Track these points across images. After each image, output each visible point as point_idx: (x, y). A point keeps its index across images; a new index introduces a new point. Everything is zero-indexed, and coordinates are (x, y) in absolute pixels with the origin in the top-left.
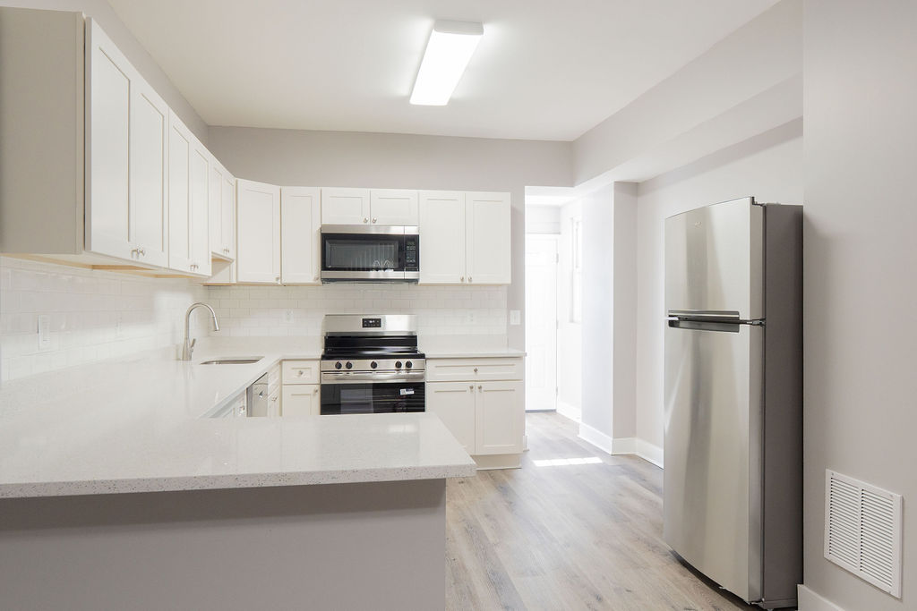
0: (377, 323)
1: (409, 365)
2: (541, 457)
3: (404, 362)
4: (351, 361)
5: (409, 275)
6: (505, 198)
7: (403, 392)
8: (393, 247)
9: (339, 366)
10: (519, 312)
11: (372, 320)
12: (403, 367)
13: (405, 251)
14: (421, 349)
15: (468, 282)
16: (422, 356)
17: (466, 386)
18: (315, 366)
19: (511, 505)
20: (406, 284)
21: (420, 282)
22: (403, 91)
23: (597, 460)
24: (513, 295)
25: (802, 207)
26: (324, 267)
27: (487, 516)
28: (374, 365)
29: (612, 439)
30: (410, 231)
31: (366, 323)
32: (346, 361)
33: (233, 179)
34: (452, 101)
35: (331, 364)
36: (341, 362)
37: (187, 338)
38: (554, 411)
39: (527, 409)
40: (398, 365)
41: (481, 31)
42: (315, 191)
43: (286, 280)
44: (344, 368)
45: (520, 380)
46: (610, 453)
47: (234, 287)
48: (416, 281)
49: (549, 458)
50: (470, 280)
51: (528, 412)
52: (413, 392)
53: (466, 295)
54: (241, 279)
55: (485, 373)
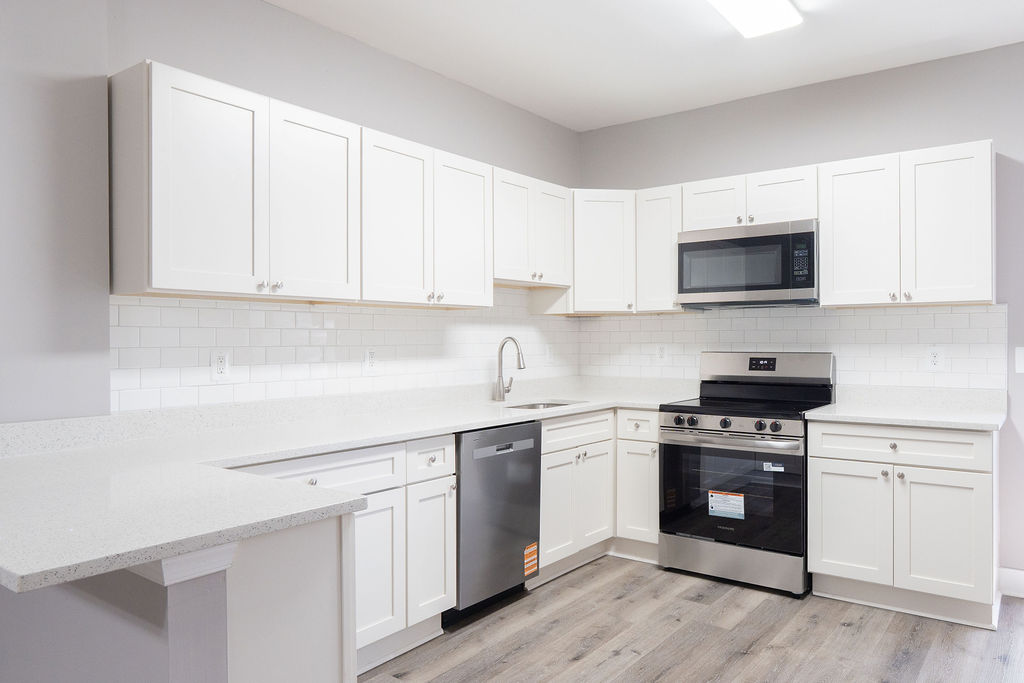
7: (768, 467)
11: (764, 359)
15: (904, 300)
17: (878, 469)
37: (500, 376)
47: (603, 318)
52: (782, 469)
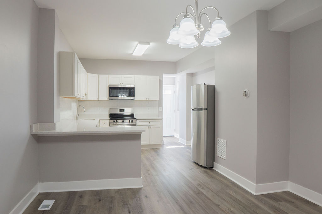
0: (123, 110)
1: (132, 121)
2: (167, 146)
3: (131, 120)
4: (117, 120)
5: (132, 98)
6: (157, 77)
8: (128, 90)
9: (114, 121)
10: (161, 107)
12: (131, 122)
13: (131, 92)
14: (135, 117)
16: (136, 119)
18: (108, 121)
19: (158, 155)
20: (131, 100)
21: (135, 99)
22: (131, 52)
23: (183, 146)
24: (160, 103)
25: (214, 85)
26: (110, 96)
27: (152, 156)
28: (123, 121)
29: (186, 141)
30: (132, 86)
31: (121, 110)
32: (116, 120)
33: (87, 74)
34: (143, 54)
35: (112, 121)
36: (115, 120)
38: (173, 136)
39: (164, 135)
40: (129, 121)
41: (149, 44)
42: (107, 76)
43: (99, 99)
44: (115, 122)
45: (162, 125)
46: (186, 144)
48: (134, 99)
49: (170, 146)
50: (148, 99)
51: (164, 136)
53: (147, 103)
54: (89, 99)
55: (152, 123)
